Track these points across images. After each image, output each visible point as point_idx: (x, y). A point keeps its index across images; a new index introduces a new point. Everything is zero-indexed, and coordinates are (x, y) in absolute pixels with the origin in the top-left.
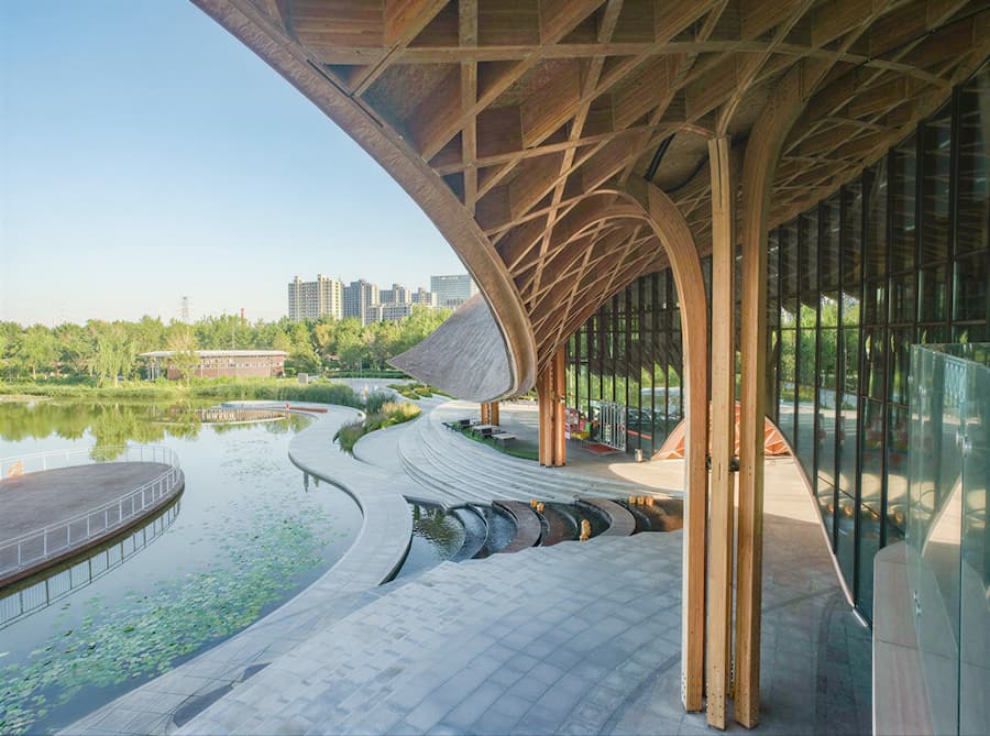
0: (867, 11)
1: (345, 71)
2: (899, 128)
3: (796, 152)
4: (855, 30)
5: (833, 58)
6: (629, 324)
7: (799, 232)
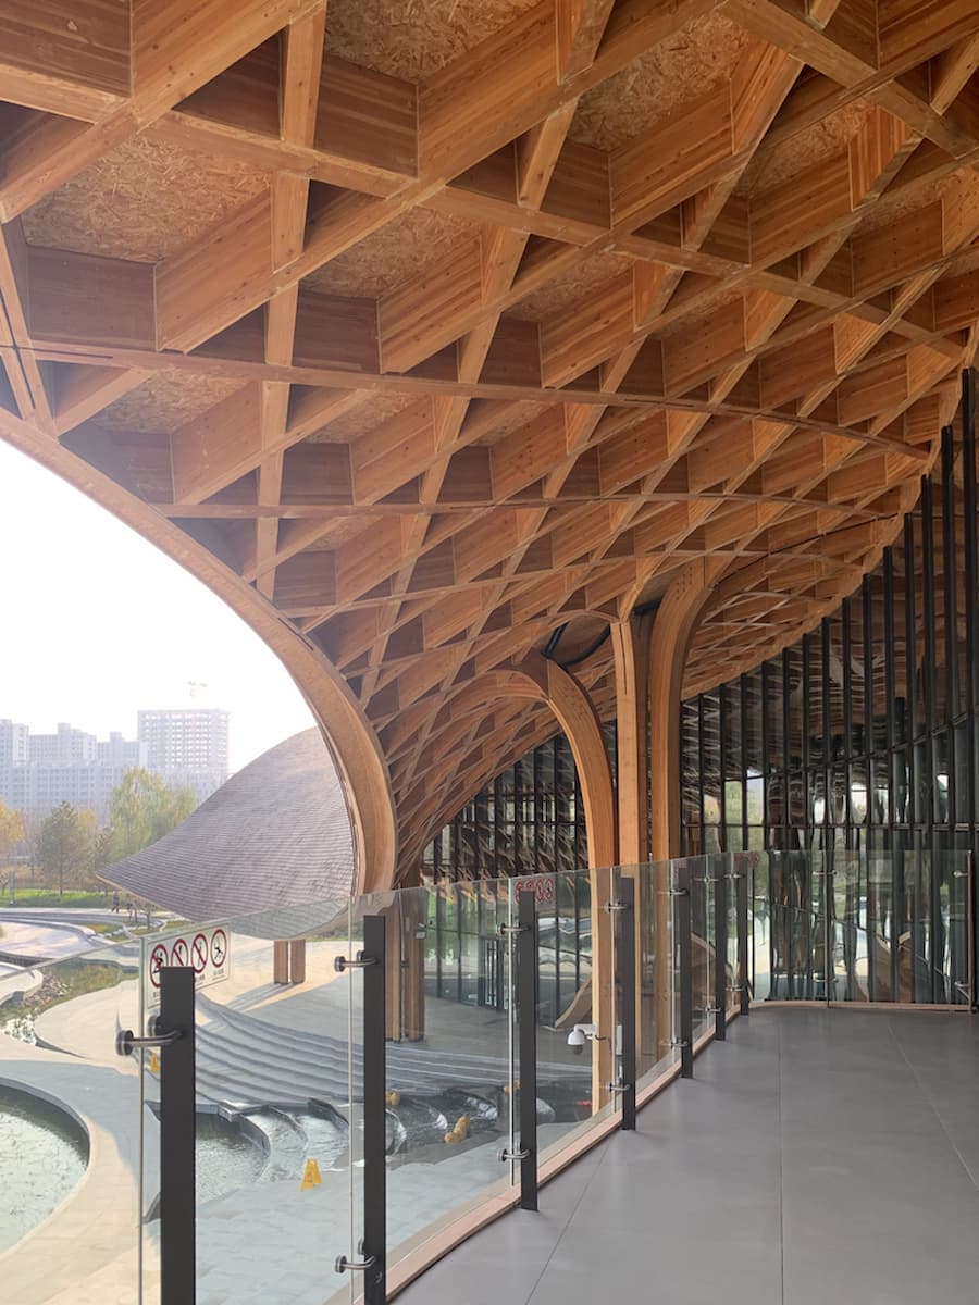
0: (753, 526)
1: (298, 621)
2: (830, 598)
3: (720, 618)
4: (744, 538)
5: (730, 556)
6: (518, 813)
7: (742, 691)
